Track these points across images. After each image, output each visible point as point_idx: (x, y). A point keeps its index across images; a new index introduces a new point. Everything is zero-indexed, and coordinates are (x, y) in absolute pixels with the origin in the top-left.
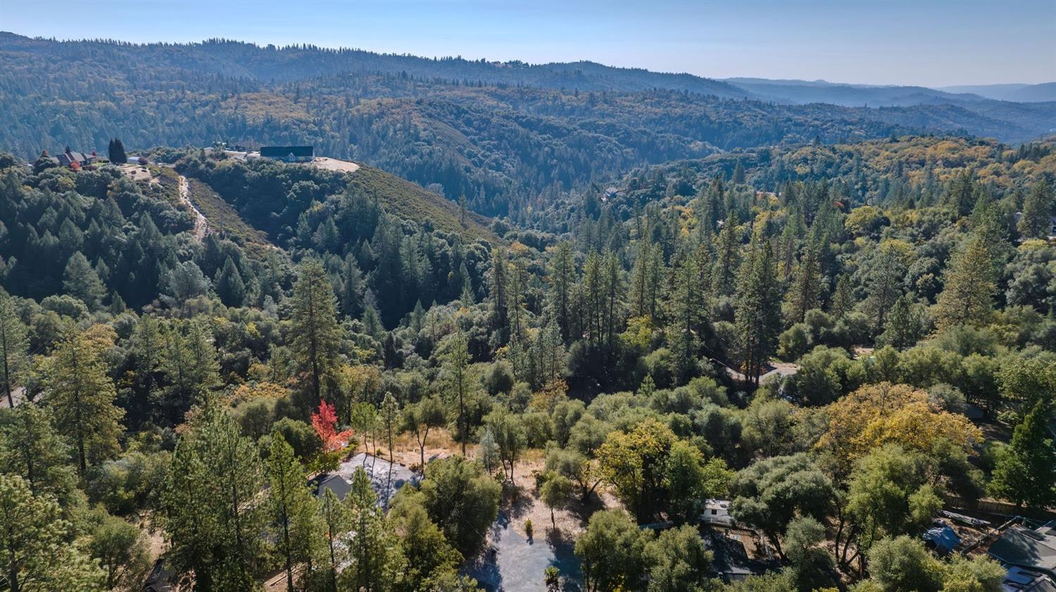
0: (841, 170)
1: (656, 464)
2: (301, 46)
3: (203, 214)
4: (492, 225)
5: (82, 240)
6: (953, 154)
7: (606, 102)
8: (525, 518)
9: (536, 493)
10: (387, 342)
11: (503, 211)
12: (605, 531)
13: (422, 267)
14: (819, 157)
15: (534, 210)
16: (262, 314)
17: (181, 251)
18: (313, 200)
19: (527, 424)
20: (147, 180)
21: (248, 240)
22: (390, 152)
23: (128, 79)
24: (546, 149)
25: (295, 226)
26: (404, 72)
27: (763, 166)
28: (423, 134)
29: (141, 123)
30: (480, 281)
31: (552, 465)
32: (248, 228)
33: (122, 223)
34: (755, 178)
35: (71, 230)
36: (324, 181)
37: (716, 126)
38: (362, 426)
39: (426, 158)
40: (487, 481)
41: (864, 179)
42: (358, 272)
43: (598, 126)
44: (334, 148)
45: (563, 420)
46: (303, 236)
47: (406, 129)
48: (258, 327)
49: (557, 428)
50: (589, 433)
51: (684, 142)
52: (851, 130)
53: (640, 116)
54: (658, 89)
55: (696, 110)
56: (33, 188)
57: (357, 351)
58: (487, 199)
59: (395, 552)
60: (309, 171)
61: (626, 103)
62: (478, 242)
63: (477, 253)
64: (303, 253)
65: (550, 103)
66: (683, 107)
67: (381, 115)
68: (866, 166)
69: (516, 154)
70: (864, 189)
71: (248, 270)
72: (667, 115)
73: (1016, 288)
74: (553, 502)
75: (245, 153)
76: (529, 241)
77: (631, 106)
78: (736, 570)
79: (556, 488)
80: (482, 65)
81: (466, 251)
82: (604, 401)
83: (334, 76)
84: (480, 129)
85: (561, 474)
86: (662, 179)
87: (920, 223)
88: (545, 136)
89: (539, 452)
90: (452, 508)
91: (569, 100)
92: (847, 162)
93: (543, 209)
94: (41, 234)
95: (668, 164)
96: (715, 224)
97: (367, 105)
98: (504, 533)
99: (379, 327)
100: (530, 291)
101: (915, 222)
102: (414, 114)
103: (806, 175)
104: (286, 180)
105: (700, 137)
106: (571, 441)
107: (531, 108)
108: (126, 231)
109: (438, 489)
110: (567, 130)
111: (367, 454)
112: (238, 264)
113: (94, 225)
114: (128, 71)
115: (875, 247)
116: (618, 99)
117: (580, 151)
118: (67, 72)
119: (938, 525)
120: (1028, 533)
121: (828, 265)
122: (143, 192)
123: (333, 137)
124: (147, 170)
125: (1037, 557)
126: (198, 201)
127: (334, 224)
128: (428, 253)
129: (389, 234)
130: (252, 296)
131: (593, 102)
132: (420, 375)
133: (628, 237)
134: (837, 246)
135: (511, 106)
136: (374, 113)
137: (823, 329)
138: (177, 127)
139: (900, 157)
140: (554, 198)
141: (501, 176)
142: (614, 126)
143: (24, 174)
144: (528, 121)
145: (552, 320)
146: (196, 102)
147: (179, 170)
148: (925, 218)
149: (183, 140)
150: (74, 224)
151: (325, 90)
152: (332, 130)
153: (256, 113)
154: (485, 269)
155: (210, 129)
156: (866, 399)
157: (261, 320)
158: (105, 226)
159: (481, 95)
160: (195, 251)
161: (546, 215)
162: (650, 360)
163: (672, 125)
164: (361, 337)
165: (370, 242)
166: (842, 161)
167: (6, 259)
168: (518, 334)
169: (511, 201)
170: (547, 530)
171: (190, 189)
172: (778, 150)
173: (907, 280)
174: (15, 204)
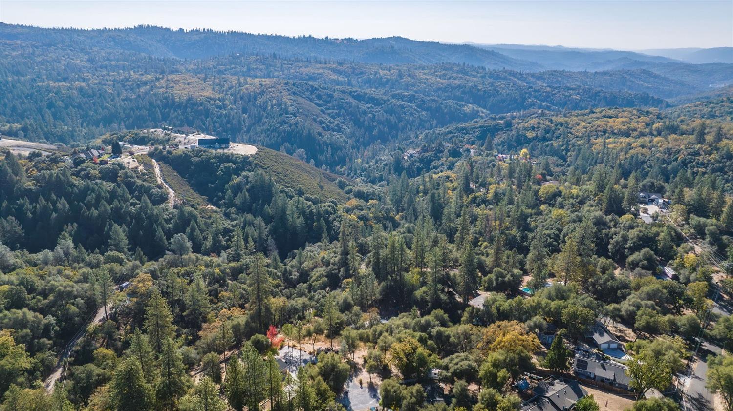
0: (555, 135)
1: (411, 357)
2: (202, 29)
3: (172, 189)
4: (337, 181)
5: (110, 211)
6: (624, 126)
7: (409, 75)
8: (359, 378)
9: (364, 367)
10: (284, 272)
11: (343, 162)
13: (300, 221)
14: (542, 126)
15: (362, 163)
16: (220, 260)
17: (165, 216)
18: (233, 175)
19: (359, 335)
20: (137, 168)
21: (199, 205)
22: (270, 122)
23: (88, 60)
24: (370, 115)
25: (224, 193)
26: (274, 54)
27: (506, 131)
28: (291, 109)
29: (105, 99)
30: (332, 228)
31: (370, 355)
32: (197, 196)
33: (130, 199)
34: (502, 139)
35: (104, 207)
36: (238, 162)
37: (482, 93)
38: (287, 333)
39: (293, 127)
41: (568, 144)
42: (264, 225)
43: (404, 96)
44: (233, 118)
45: (375, 334)
46: (229, 199)
47: (279, 104)
48: (220, 270)
50: (385, 343)
51: (460, 106)
52: (571, 95)
53: (432, 85)
54: (445, 62)
55: (471, 81)
56: (77, 177)
58: (332, 155)
59: (313, 395)
60: (228, 156)
61: (422, 76)
62: (330, 201)
63: (330, 209)
64: (230, 211)
65: (372, 77)
66: (461, 78)
67: (262, 93)
68: (570, 133)
69: (351, 119)
70: (568, 150)
71: (203, 226)
72: (450, 85)
73: (613, 244)
74: (371, 370)
75: (184, 135)
76: (360, 195)
77: (426, 79)
78: (438, 399)
79: (371, 365)
80: (327, 41)
81: (323, 209)
82: (393, 321)
83: (227, 56)
84: (326, 102)
86: (441, 144)
87: (577, 196)
88: (369, 106)
89: (366, 346)
90: (331, 375)
91: (385, 75)
92: (559, 129)
93: (368, 163)
94: (89, 209)
95: (447, 128)
96: (468, 187)
97: (253, 83)
98: (351, 384)
99: (279, 263)
100: (360, 240)
101: (575, 195)
102: (284, 93)
103: (533, 139)
104: (216, 163)
105: (471, 101)
106: (378, 345)
107: (359, 79)
108: (132, 204)
109: (324, 366)
110: (383, 100)
111: (289, 346)
112: (196, 222)
113: (116, 202)
114: (87, 53)
115: (550, 212)
116: (417, 73)
117: (392, 116)
118: (47, 56)
119: (523, 379)
120: (548, 383)
121: (523, 223)
122: (138, 177)
123: (232, 109)
124: (135, 159)
125: (548, 392)
126: (167, 180)
127: (247, 193)
128: (302, 212)
129: (280, 202)
130: (208, 243)
131: (401, 76)
132: (306, 299)
133: (418, 192)
134: (530, 211)
135: (346, 79)
136: (258, 91)
137: (500, 279)
138: (129, 102)
139: (592, 127)
140: (375, 154)
141: (341, 137)
142: (415, 96)
143: (69, 167)
144: (358, 94)
145: (371, 264)
146: (139, 81)
147: (151, 155)
148: (580, 194)
149: (134, 112)
150: (105, 203)
151: (222, 68)
152: (231, 103)
153: (181, 93)
154: (334, 219)
155: (151, 103)
156: (499, 326)
157: (221, 266)
158: (122, 202)
159: (326, 71)
160: (172, 216)
161: (370, 167)
162: (418, 293)
163: (453, 92)
164: (271, 271)
165: (269, 206)
166: (556, 129)
167: (72, 224)
168: (354, 271)
169: (348, 156)
170: (368, 382)
171: (161, 171)
172: (517, 120)
173: (561, 236)
174: (71, 190)
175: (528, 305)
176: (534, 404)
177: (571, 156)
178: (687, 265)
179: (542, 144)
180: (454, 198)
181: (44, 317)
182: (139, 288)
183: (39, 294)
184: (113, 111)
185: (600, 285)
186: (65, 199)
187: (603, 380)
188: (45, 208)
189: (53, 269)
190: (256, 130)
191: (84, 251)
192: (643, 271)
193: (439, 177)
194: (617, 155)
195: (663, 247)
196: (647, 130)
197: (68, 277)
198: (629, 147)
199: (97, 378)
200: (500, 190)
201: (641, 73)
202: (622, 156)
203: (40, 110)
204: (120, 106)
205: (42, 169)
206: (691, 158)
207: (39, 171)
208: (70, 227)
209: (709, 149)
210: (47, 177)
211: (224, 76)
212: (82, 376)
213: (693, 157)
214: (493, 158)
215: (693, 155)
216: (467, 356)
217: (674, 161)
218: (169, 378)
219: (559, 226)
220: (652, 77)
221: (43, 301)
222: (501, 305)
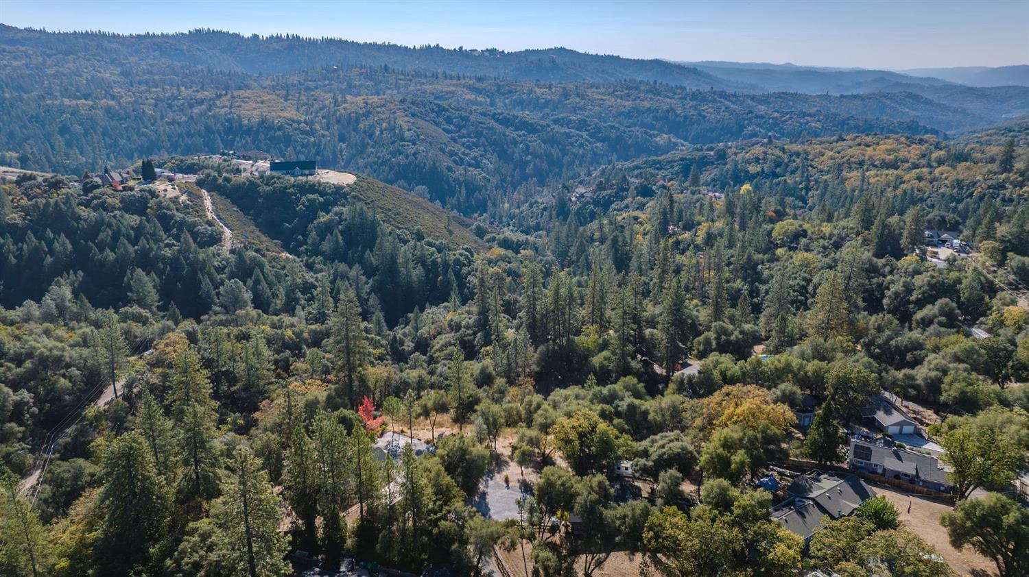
0: (789, 169)
1: (588, 439)
2: (284, 35)
3: (228, 227)
4: (474, 227)
5: (133, 255)
6: (889, 155)
7: (578, 95)
8: (505, 474)
9: (511, 458)
10: (392, 340)
11: (482, 207)
12: (551, 477)
13: (417, 273)
14: (769, 157)
15: (510, 208)
16: (294, 320)
17: (216, 263)
18: (320, 212)
19: (504, 410)
20: (177, 198)
21: (268, 250)
22: (377, 152)
23: (122, 74)
24: (522, 145)
25: (305, 236)
26: (386, 66)
27: (718, 164)
28: (407, 134)
30: (465, 284)
31: (521, 439)
32: (265, 239)
33: (164, 238)
34: (712, 175)
35: (125, 248)
36: (328, 194)
37: (682, 119)
38: (391, 412)
39: (411, 158)
40: (479, 449)
41: (808, 180)
42: (363, 278)
43: (570, 121)
44: (325, 148)
45: (529, 409)
46: (314, 244)
47: (391, 129)
48: (294, 333)
49: (526, 414)
50: (546, 418)
51: (650, 136)
52: (808, 122)
53: (610, 109)
54: (628, 80)
55: (664, 103)
56: (86, 208)
57: (371, 350)
58: (468, 197)
59: (429, 493)
60: (314, 185)
61: (596, 97)
62: (462, 249)
63: (462, 259)
64: (314, 260)
65: (525, 97)
66: (651, 99)
67: (367, 114)
68: (811, 166)
69: (494, 151)
70: (808, 189)
71: (273, 279)
72: (636, 108)
73: (890, 297)
74: (522, 462)
75: (251, 162)
76: (506, 244)
77: (602, 99)
79: (524, 454)
80: (460, 53)
81: (453, 258)
82: (558, 394)
83: (319, 69)
84: (459, 127)
85: (527, 445)
86: (625, 180)
87: (831, 235)
88: (521, 133)
89: (514, 430)
90: (459, 466)
91: (543, 94)
92: (794, 161)
93: (519, 207)
94: (101, 250)
95: (633, 161)
96: (666, 229)
97: (354, 103)
98: (491, 483)
99: (385, 328)
100: (507, 297)
101: (827, 235)
102: (399, 113)
103: (758, 174)
104: (295, 194)
105: (666, 130)
106: (534, 423)
107: (507, 101)
108: (168, 246)
109: (448, 455)
110: (541, 126)
111: (394, 432)
112: (262, 272)
113: (143, 241)
114: (121, 64)
115: (791, 258)
116: (589, 92)
117: (553, 147)
118: (63, 67)
119: (767, 476)
120: (811, 478)
121: (751, 273)
122: (177, 210)
123: (323, 136)
124: (176, 187)
125: (811, 492)
126: (222, 215)
127: (339, 234)
128: (421, 261)
129: (387, 245)
130: (278, 302)
131: (566, 95)
132: (424, 372)
133: (592, 240)
134: (760, 256)
135: (488, 100)
136: (361, 112)
137: (723, 337)
138: (177, 126)
139: (843, 158)
140: (528, 195)
141: (480, 174)
142: (585, 121)
143: (76, 195)
144: (505, 117)
145: (524, 325)
146: (192, 99)
147: (200, 183)
148: (836, 232)
149: (183, 139)
150: (126, 242)
151: (311, 84)
152: (322, 128)
153: (251, 112)
154: (469, 273)
155: (208, 128)
156: (728, 394)
157: (295, 326)
158: (151, 242)
159: (460, 89)
160: (227, 263)
161: (521, 213)
162: (596, 360)
163: (640, 118)
164: (372, 338)
165: (372, 251)
166: (790, 161)
167: (75, 273)
168: (498, 336)
169: (490, 199)
170: (518, 481)
171: (213, 204)
172: (734, 150)
173: (810, 288)
174: (75, 224)
175: (772, 367)
176: (791, 509)
177: (813, 196)
178: (1008, 322)
179: (771, 182)
180: (647, 243)
181: (14, 392)
182: (166, 354)
183: (11, 360)
184: (154, 139)
185: (879, 346)
186: (67, 237)
187: (897, 475)
188: (36, 250)
189: (38, 328)
190: (358, 164)
191: (89, 305)
192: (942, 329)
193: (624, 219)
194: (882, 192)
195: (968, 299)
196: (923, 162)
197: (60, 339)
198: (900, 181)
199: (89, 478)
200: (714, 231)
201: (906, 97)
202: (889, 193)
203: (48, 138)
204: (164, 131)
205: (36, 197)
206: (993, 192)
207: (30, 200)
208: (72, 277)
209: (1020, 179)
210: (42, 206)
211: (312, 93)
212: (66, 475)
213: (996, 192)
214: (701, 195)
215: (995, 188)
216: (679, 435)
217: (967, 197)
218: (196, 468)
219: (806, 275)
220: (922, 103)
221: (15, 370)
222: (727, 369)
